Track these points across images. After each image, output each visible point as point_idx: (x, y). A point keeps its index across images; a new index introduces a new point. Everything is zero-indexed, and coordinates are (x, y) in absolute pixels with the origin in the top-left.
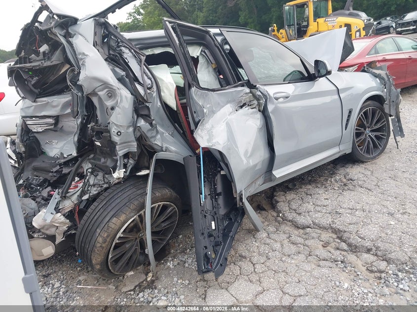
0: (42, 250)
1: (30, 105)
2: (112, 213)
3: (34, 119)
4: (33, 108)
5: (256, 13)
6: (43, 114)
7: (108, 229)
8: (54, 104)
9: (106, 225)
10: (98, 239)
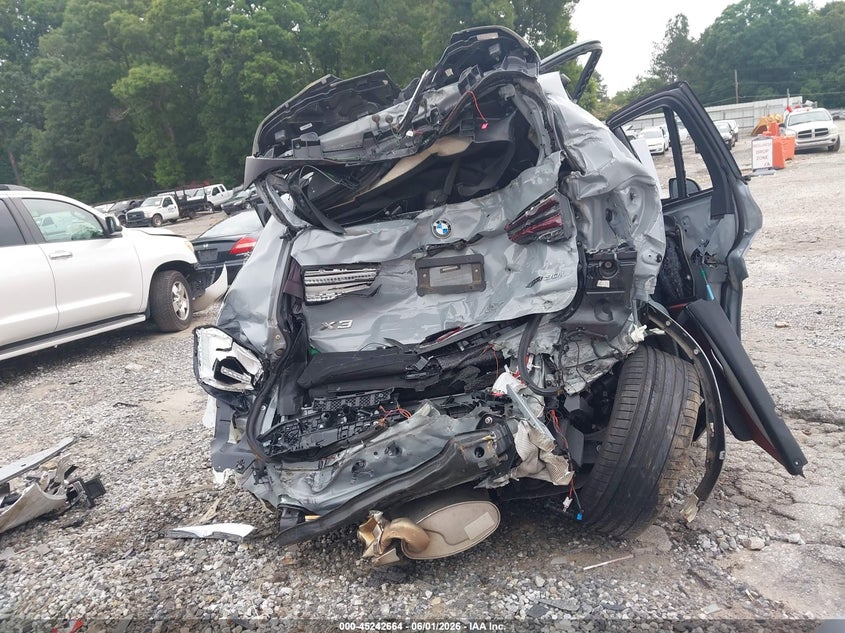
0: (466, 529)
1: (333, 242)
2: (677, 395)
3: (335, 271)
4: (338, 247)
5: (173, 140)
6: (356, 259)
7: (687, 421)
8: (384, 237)
9: (682, 415)
10: (674, 442)
